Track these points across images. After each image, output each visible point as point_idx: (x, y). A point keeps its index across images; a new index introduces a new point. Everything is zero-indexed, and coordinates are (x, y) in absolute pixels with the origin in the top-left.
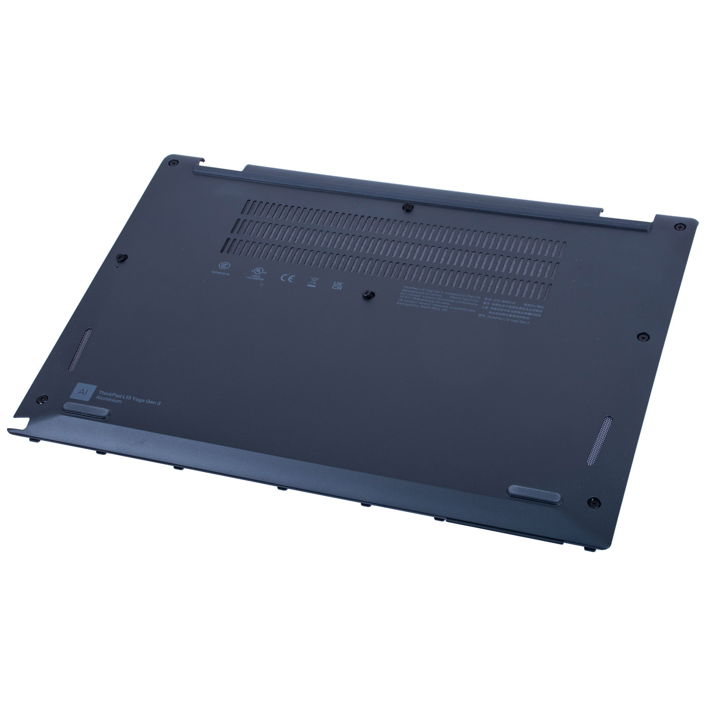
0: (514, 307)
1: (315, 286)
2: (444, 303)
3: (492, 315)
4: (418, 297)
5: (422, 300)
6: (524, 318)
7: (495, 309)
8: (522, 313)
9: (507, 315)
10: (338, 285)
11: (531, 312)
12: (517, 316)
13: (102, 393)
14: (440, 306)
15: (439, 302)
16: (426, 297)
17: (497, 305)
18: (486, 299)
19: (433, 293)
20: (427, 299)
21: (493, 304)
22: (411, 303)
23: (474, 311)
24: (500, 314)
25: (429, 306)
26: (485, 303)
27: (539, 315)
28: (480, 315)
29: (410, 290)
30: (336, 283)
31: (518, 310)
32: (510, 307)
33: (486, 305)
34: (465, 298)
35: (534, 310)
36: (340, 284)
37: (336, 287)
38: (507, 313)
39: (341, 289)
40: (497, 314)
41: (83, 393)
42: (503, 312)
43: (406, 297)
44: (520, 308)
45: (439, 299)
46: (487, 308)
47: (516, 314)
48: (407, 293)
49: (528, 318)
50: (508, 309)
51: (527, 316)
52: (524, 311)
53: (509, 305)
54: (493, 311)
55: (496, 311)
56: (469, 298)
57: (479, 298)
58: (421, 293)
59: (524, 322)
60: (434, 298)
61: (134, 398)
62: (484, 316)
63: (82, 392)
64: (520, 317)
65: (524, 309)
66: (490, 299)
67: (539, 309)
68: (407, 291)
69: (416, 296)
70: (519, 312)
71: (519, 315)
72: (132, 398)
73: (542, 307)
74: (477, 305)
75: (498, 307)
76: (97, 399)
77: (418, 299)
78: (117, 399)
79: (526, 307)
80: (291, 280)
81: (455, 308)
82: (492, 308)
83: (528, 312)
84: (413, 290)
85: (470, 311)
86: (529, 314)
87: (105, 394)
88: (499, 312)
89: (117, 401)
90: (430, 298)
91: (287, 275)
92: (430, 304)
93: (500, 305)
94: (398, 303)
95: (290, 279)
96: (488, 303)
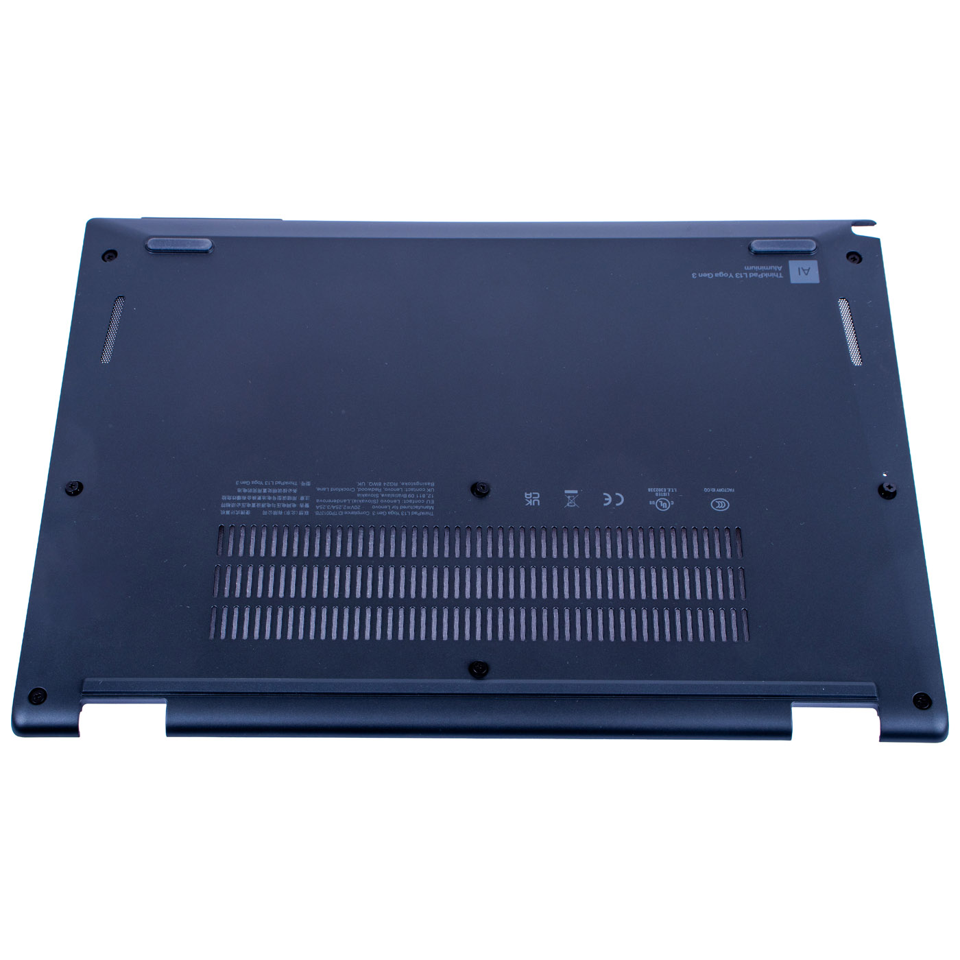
0: (263, 506)
1: (566, 492)
2: (366, 495)
3: (292, 487)
4: (406, 499)
5: (399, 495)
6: (245, 491)
7: (289, 498)
8: (249, 498)
9: (270, 491)
10: (533, 499)
11: (236, 501)
12: (255, 491)
13: (779, 275)
14: (369, 489)
15: (373, 495)
16: (395, 501)
17: (289, 506)
18: (307, 513)
19: (387, 510)
20: (393, 498)
21: (294, 505)
22: (414, 487)
23: (319, 489)
24: (280, 491)
25: (386, 487)
26: (307, 506)
27: (224, 498)
28: (308, 484)
29: (422, 510)
30: (536, 502)
31: (256, 501)
32: (269, 506)
33: (305, 502)
34: (339, 510)
35: (233, 505)
36: (530, 502)
37: (533, 496)
38: (271, 495)
39: (526, 494)
40: (285, 491)
41: (804, 270)
42: (276, 495)
43: (424, 496)
44: (254, 505)
45: (375, 502)
46: (302, 498)
47: (257, 494)
48: (425, 504)
49: (239, 490)
50: (271, 502)
51: (242, 494)
52: (247, 501)
53: (272, 509)
54: (292, 494)
55: (287, 494)
56: (332, 510)
57: (317, 513)
58: (405, 507)
59: (244, 483)
60: (382, 501)
61: (731, 275)
62: (303, 484)
63: (806, 272)
64: (250, 491)
65: (249, 505)
66: (301, 513)
67: (226, 509)
68: (427, 507)
69: (410, 501)
70: (254, 498)
71: (252, 494)
72: (734, 275)
73: (223, 513)
74: (318, 501)
75: (286, 502)
76: (780, 266)
77: (405, 496)
78: (753, 271)
79: (246, 509)
80: (607, 497)
81: (348, 489)
82: (295, 498)
83: (241, 501)
84: (419, 511)
85: (324, 489)
86: (239, 498)
87: (772, 275)
88: (282, 494)
89: (751, 268)
90: (389, 501)
91: (617, 505)
92: (386, 490)
93: (284, 505)
94: (433, 484)
95: (610, 499)
96: (302, 506)
